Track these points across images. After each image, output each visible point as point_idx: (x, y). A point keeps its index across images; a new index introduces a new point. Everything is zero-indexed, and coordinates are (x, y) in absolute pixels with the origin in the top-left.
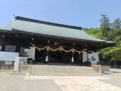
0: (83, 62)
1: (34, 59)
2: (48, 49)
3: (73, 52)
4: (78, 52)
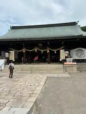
0: (61, 60)
1: (14, 60)
2: (24, 51)
3: (48, 51)
4: (53, 50)
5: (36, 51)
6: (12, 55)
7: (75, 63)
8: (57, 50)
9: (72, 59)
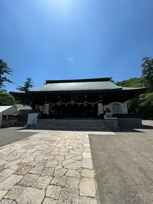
0: (99, 114)
1: (48, 114)
2: (60, 105)
3: (85, 105)
4: (90, 104)
5: (72, 104)
6: (46, 108)
7: (116, 118)
8: (94, 103)
9: (111, 113)
